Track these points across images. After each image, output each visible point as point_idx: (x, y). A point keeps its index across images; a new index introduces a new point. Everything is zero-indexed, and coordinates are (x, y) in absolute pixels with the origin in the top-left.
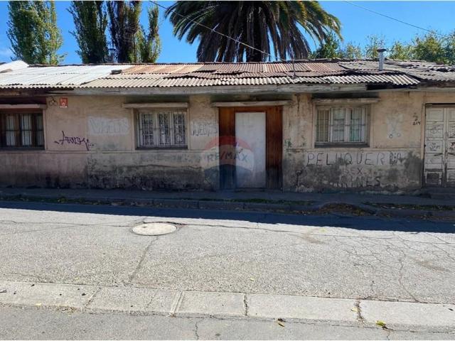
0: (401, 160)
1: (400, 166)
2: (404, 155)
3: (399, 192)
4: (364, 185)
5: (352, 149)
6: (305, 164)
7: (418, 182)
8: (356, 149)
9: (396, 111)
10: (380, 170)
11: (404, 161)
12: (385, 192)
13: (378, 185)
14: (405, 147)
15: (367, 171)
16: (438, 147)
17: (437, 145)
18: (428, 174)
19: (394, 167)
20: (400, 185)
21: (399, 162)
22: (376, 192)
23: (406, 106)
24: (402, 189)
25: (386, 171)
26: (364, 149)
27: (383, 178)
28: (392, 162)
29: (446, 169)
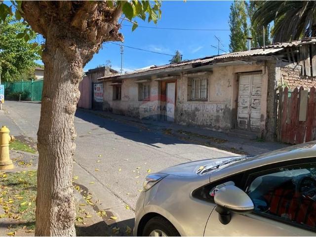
0: (222, 110)
1: (221, 114)
2: (223, 107)
3: (220, 130)
4: (205, 124)
5: (200, 102)
6: (184, 110)
7: (229, 125)
8: (202, 102)
9: (220, 79)
10: (212, 115)
11: (223, 110)
12: (214, 130)
13: (211, 125)
14: (224, 101)
15: (207, 116)
16: (246, 102)
17: (246, 100)
18: (240, 121)
19: (218, 114)
20: (221, 126)
21: (220, 111)
22: (210, 129)
23: (225, 75)
24: (221, 128)
25: (215, 116)
26: (205, 102)
27: (213, 121)
28: (218, 111)
29: (250, 117)
